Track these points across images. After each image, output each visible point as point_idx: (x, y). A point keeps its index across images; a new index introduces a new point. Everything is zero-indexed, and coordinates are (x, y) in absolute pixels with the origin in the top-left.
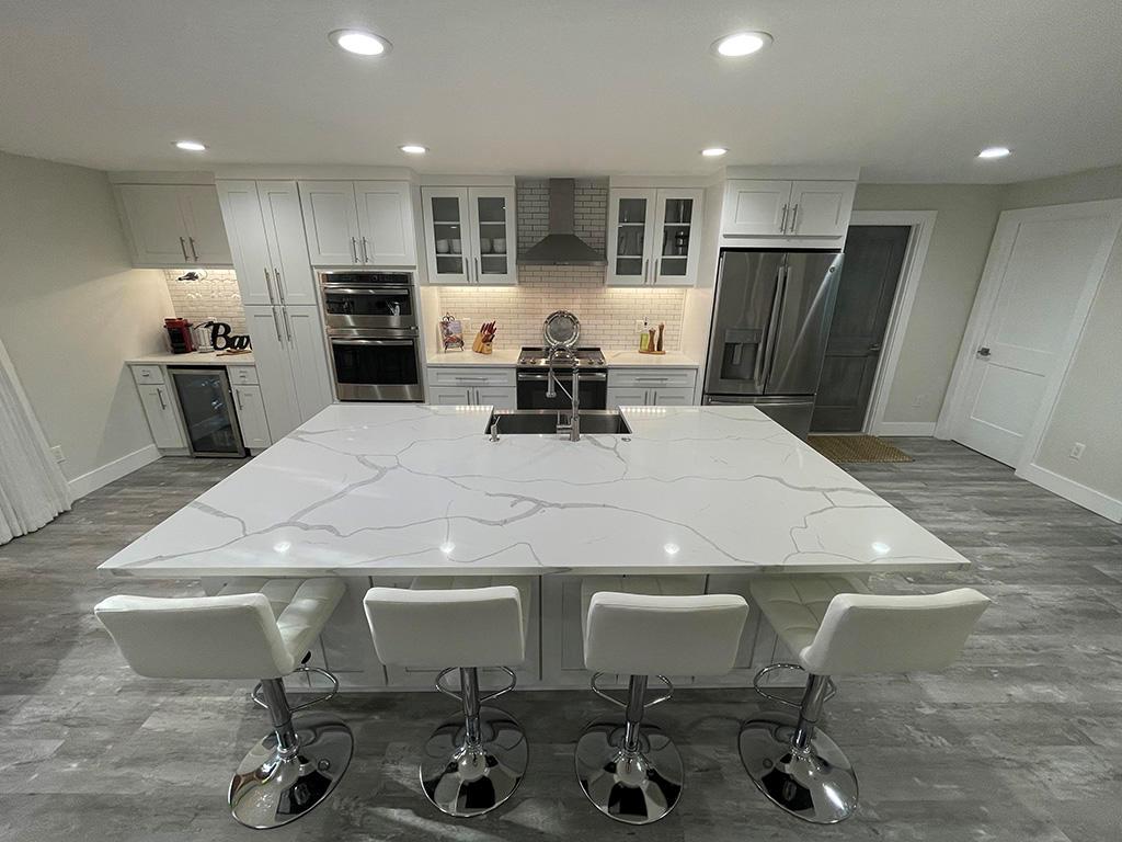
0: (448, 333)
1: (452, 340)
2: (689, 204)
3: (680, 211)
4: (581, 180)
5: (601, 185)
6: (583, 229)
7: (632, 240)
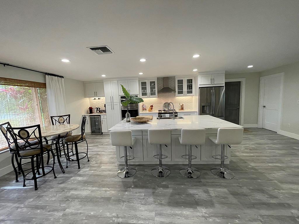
0: (144, 108)
1: (144, 109)
2: (192, 80)
3: (190, 81)
4: (170, 77)
5: (173, 78)
6: (171, 86)
7: (181, 87)
